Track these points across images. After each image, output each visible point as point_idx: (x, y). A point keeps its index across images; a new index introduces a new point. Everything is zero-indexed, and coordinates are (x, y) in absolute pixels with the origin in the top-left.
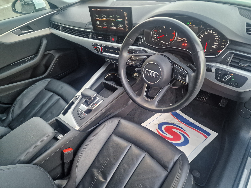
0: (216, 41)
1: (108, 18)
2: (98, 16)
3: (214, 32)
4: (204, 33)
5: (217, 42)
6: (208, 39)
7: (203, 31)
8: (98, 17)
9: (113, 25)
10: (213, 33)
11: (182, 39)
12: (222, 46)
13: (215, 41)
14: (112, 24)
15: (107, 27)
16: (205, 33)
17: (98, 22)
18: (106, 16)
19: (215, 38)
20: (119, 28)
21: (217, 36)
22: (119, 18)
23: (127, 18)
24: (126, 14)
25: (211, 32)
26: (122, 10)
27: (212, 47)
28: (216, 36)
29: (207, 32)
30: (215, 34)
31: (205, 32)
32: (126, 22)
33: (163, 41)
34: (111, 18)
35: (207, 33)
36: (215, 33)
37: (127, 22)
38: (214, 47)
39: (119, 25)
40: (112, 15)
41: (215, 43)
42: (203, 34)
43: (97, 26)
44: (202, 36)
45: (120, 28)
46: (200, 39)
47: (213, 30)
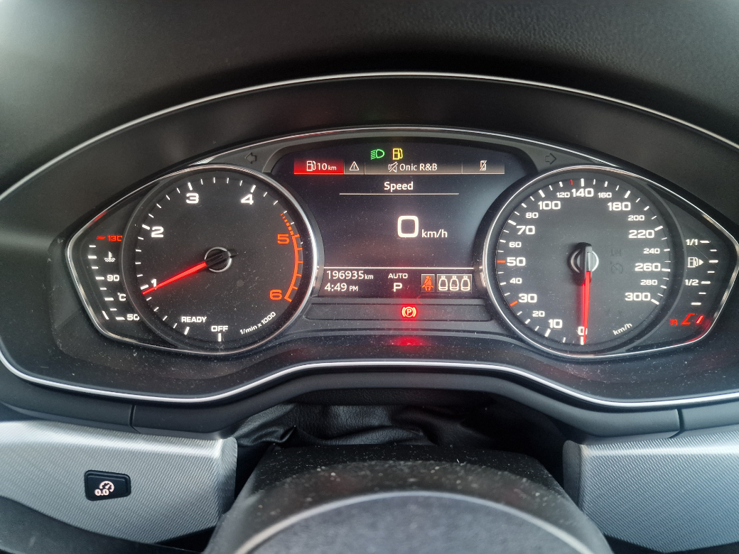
0: (646, 251)
3: (606, 190)
4: (534, 207)
5: (651, 258)
6: (580, 248)
7: (524, 197)
10: (602, 195)
11: (366, 272)
12: (695, 282)
13: (636, 251)
16: (542, 205)
19: (633, 234)
21: (641, 218)
25: (582, 193)
27: (631, 297)
28: (631, 218)
29: (550, 196)
30: (615, 207)
31: (539, 198)
33: (203, 319)
35: (554, 205)
36: (618, 197)
38: (644, 297)
41: (640, 267)
42: (529, 215)
44: (530, 230)
46: (515, 253)
47: (596, 178)
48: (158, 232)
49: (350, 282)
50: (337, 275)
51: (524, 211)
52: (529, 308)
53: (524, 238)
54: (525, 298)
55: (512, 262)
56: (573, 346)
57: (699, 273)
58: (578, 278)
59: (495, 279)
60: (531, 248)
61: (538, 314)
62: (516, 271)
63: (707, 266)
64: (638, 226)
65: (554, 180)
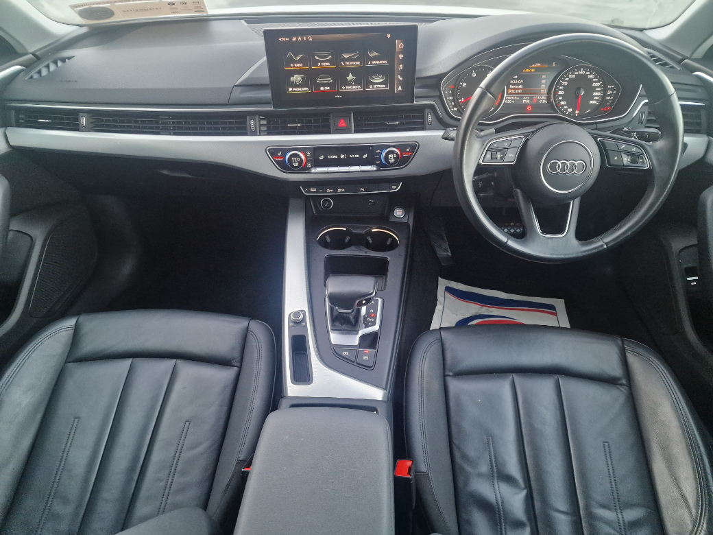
0: (597, 89)
1: (336, 60)
2: (298, 58)
4: (567, 77)
5: (598, 91)
6: (579, 89)
7: (565, 74)
8: (298, 62)
9: (351, 80)
10: (587, 73)
12: (609, 98)
13: (594, 89)
14: (350, 77)
15: (328, 88)
16: (570, 76)
17: (297, 78)
18: (330, 57)
19: (594, 84)
20: (371, 86)
21: (596, 80)
22: (376, 58)
23: (401, 56)
24: (401, 46)
25: (581, 73)
26: (389, 36)
27: (591, 102)
28: (594, 80)
29: (573, 74)
30: (590, 77)
31: (569, 74)
32: (398, 67)
34: (349, 59)
35: (574, 76)
36: (591, 74)
37: (401, 66)
38: (594, 102)
39: (373, 79)
40: (352, 53)
41: (595, 94)
42: (567, 79)
43: (290, 89)
44: (565, 83)
45: (375, 86)
46: (561, 90)
47: (586, 68)
48: (464, 85)
49: (512, 100)
50: (510, 98)
51: (565, 78)
52: (563, 106)
53: (564, 86)
54: (562, 103)
55: (560, 93)
56: (574, 117)
57: (610, 95)
58: (578, 96)
59: (555, 98)
60: (565, 89)
61: (566, 107)
62: (561, 95)
63: (613, 93)
64: (595, 82)
65: (574, 69)
